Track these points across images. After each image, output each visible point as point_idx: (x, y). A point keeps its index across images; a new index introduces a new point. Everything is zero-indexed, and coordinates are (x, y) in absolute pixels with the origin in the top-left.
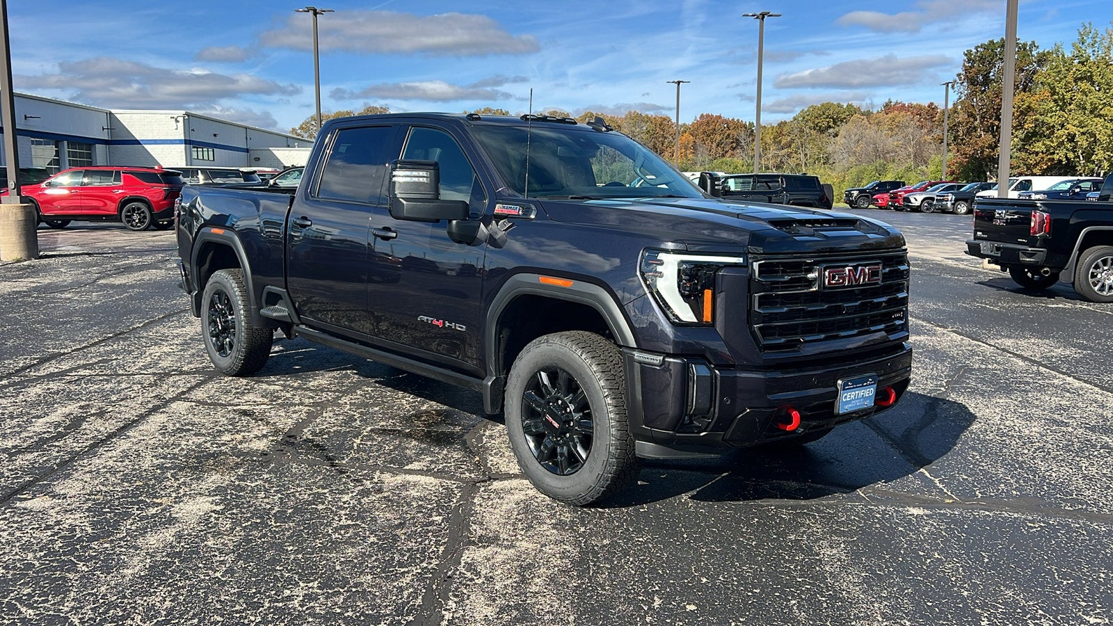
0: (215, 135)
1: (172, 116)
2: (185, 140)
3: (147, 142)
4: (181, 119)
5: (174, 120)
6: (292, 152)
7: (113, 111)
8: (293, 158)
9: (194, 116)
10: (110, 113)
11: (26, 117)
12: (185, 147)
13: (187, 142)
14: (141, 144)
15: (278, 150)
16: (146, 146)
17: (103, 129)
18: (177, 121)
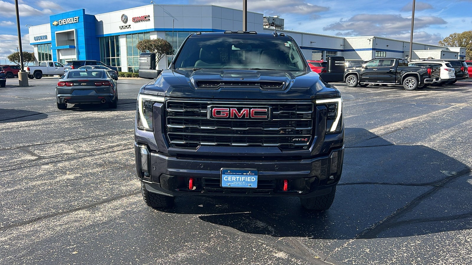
0: (387, 46)
1: (368, 38)
2: (373, 48)
3: (357, 50)
4: (372, 40)
5: (369, 40)
6: (424, 52)
7: (346, 38)
8: (424, 55)
9: (378, 38)
10: (345, 39)
11: (311, 42)
12: (372, 52)
13: (373, 49)
14: (355, 51)
15: (417, 51)
16: (357, 52)
17: (341, 45)
18: (370, 41)
